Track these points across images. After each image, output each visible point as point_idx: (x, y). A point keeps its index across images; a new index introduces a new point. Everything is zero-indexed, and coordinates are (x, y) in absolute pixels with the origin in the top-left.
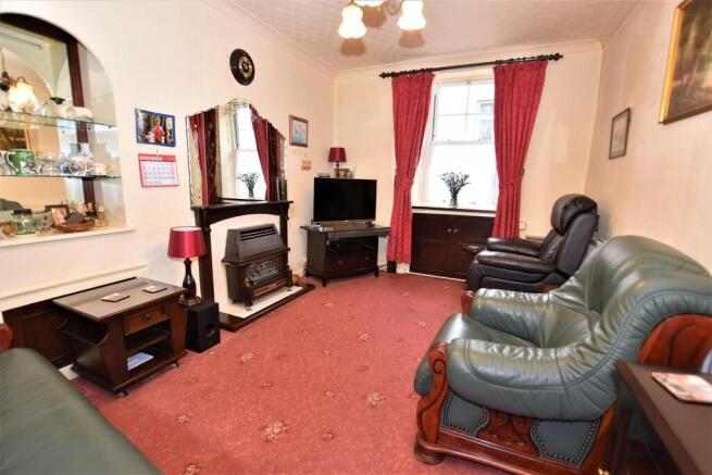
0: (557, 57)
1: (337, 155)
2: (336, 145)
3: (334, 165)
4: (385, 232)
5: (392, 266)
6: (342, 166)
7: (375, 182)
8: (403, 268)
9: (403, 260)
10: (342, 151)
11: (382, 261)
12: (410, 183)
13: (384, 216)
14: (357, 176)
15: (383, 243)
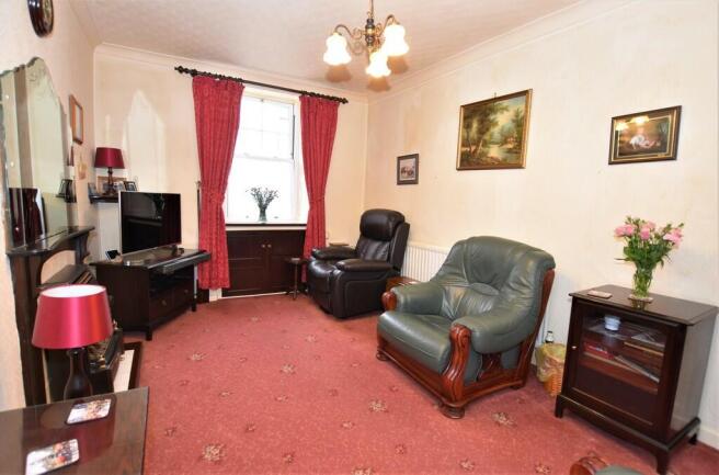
0: (344, 101)
1: (108, 158)
5: (203, 295)
7: (179, 196)
8: (216, 295)
9: (219, 286)
10: (116, 153)
12: (223, 199)
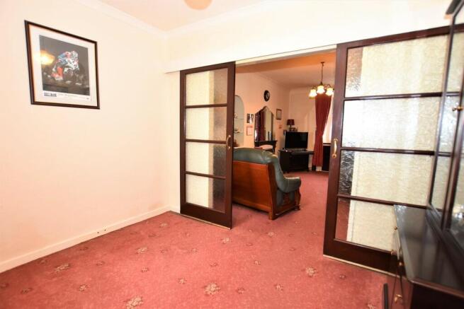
1: (291, 122)
2: (290, 118)
3: (289, 126)
4: (312, 153)
5: (314, 168)
6: (293, 126)
7: (307, 133)
8: (319, 169)
9: (319, 165)
10: (293, 121)
11: (310, 166)
12: (322, 134)
13: (311, 147)
14: (299, 131)
15: (311, 158)
